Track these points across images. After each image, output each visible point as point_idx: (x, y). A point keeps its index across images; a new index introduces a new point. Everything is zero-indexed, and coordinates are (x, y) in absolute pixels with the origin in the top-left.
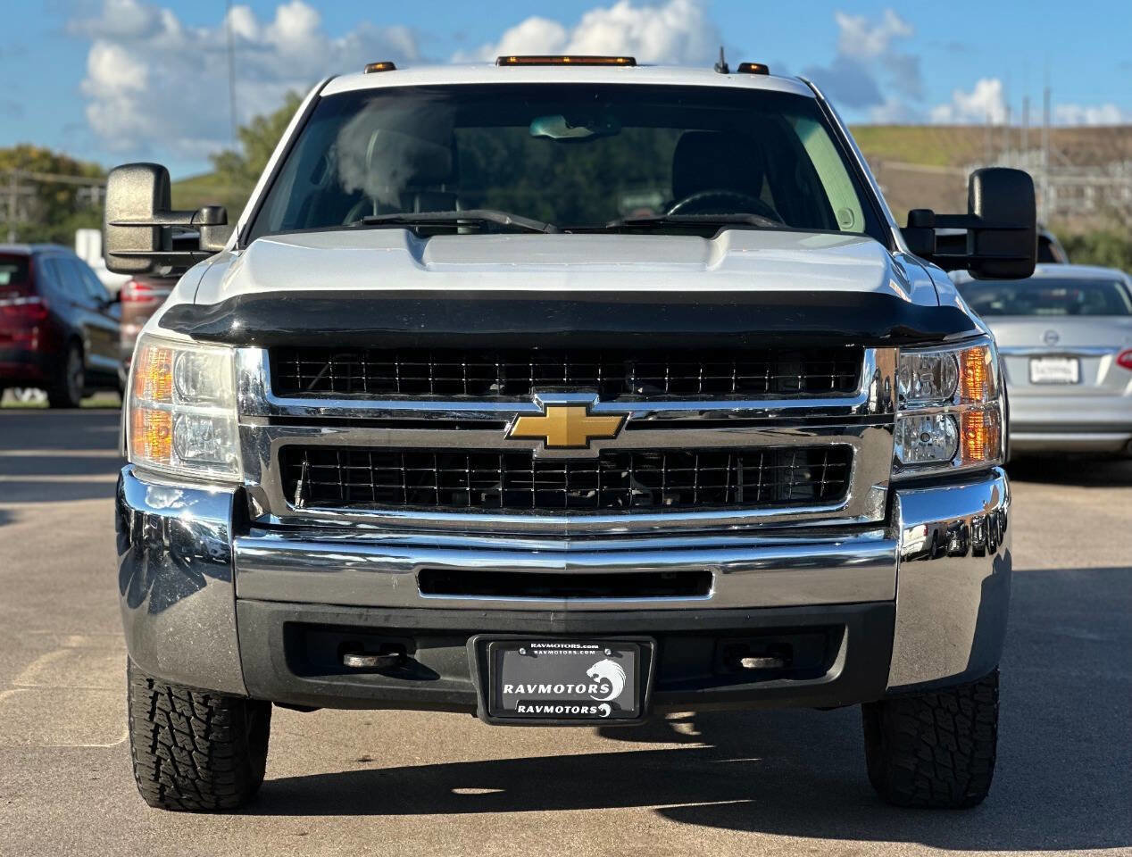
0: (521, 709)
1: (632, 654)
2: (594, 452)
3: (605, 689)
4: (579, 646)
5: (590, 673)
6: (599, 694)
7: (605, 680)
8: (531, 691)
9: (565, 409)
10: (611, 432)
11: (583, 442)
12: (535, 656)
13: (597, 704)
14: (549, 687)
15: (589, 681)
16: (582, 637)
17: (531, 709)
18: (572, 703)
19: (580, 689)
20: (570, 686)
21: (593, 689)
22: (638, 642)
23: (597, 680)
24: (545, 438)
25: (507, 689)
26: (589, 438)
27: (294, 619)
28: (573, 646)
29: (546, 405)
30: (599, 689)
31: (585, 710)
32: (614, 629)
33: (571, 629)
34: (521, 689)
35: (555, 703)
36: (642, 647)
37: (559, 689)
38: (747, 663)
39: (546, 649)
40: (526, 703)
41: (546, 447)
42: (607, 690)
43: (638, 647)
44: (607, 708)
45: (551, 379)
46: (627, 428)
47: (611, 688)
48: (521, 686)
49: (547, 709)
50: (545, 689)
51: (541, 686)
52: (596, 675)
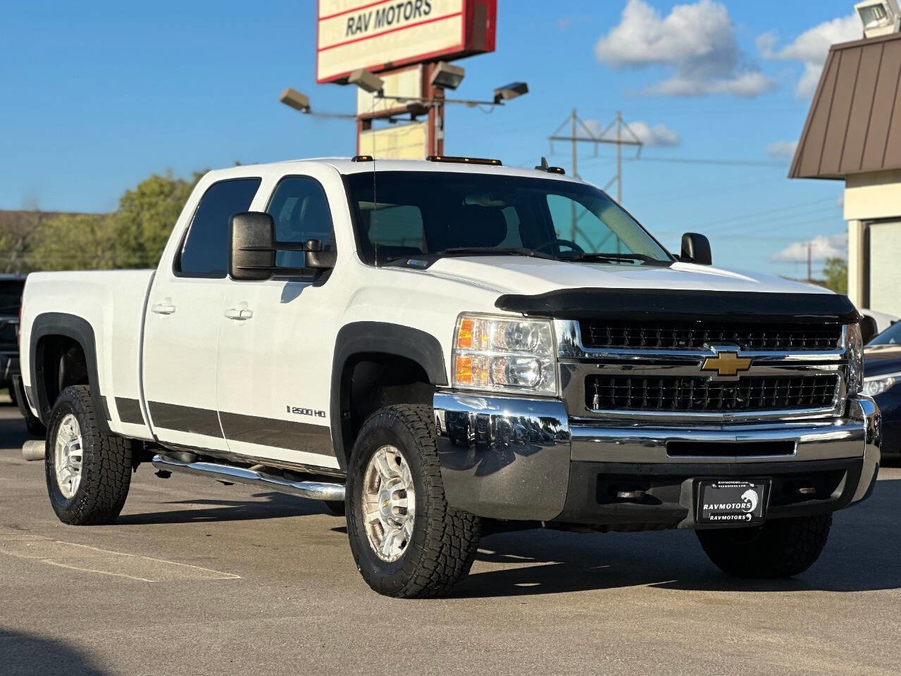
0: (712, 518)
1: (762, 487)
2: (737, 378)
3: (748, 505)
4: (739, 483)
5: (743, 497)
6: (747, 509)
7: (749, 501)
8: (716, 508)
9: (727, 355)
10: (746, 367)
11: (734, 373)
12: (719, 489)
13: (745, 514)
15: (742, 501)
16: (741, 478)
17: (716, 518)
18: (734, 514)
19: (738, 506)
20: (733, 505)
21: (743, 506)
22: (765, 480)
23: (746, 501)
24: (717, 370)
25: (706, 507)
26: (738, 370)
27: (603, 471)
28: (737, 482)
29: (719, 352)
30: (746, 506)
31: (740, 517)
34: (711, 507)
35: (727, 514)
37: (729, 506)
38: (802, 491)
39: (725, 484)
40: (714, 514)
41: (719, 375)
42: (749, 506)
43: (765, 483)
44: (749, 516)
46: (753, 365)
47: (751, 505)
48: (712, 506)
49: (724, 518)
50: (722, 507)
51: (721, 505)
52: (745, 498)
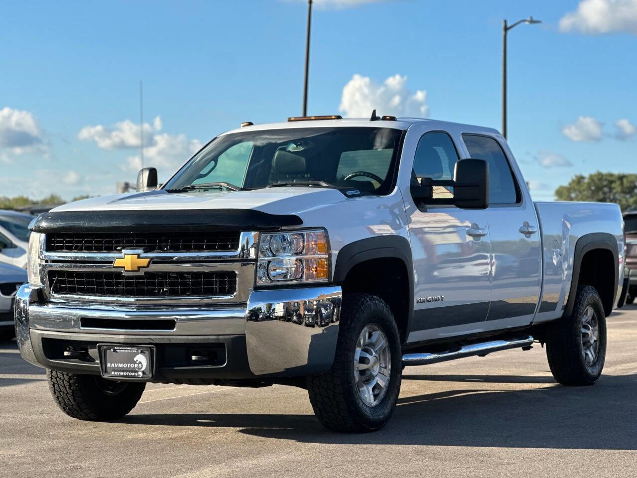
0: (113, 373)
1: (148, 352)
2: (142, 273)
3: (140, 365)
4: (130, 349)
5: (135, 359)
6: (139, 368)
7: (140, 363)
8: (116, 366)
9: (130, 256)
10: (146, 265)
11: (137, 269)
12: (117, 352)
13: (137, 372)
14: (122, 365)
15: (135, 363)
16: (131, 345)
17: (116, 373)
18: (129, 371)
19: (132, 366)
20: (129, 365)
21: (136, 366)
22: (150, 348)
23: (138, 362)
24: (124, 267)
25: (109, 365)
26: (139, 268)
27: (45, 337)
28: (129, 348)
29: (126, 254)
30: (138, 366)
31: (133, 374)
32: (140, 342)
33: (126, 342)
34: (113, 365)
35: (124, 371)
36: (151, 349)
37: (125, 366)
38: (194, 358)
39: (120, 349)
40: (114, 371)
41: (125, 271)
42: (141, 367)
43: (149, 350)
44: (141, 374)
45: (130, 245)
46: (152, 264)
47: (142, 365)
49: (122, 373)
50: (120, 365)
51: (120, 364)
52: (137, 361)
